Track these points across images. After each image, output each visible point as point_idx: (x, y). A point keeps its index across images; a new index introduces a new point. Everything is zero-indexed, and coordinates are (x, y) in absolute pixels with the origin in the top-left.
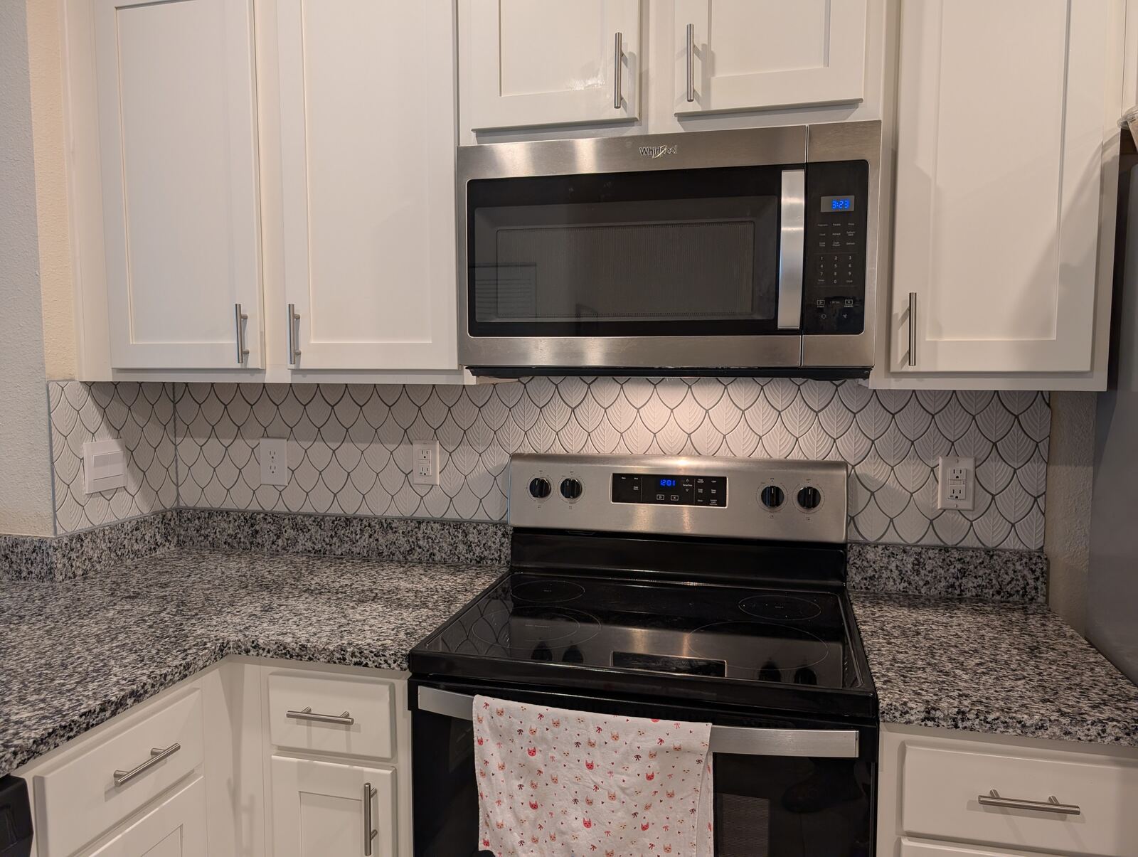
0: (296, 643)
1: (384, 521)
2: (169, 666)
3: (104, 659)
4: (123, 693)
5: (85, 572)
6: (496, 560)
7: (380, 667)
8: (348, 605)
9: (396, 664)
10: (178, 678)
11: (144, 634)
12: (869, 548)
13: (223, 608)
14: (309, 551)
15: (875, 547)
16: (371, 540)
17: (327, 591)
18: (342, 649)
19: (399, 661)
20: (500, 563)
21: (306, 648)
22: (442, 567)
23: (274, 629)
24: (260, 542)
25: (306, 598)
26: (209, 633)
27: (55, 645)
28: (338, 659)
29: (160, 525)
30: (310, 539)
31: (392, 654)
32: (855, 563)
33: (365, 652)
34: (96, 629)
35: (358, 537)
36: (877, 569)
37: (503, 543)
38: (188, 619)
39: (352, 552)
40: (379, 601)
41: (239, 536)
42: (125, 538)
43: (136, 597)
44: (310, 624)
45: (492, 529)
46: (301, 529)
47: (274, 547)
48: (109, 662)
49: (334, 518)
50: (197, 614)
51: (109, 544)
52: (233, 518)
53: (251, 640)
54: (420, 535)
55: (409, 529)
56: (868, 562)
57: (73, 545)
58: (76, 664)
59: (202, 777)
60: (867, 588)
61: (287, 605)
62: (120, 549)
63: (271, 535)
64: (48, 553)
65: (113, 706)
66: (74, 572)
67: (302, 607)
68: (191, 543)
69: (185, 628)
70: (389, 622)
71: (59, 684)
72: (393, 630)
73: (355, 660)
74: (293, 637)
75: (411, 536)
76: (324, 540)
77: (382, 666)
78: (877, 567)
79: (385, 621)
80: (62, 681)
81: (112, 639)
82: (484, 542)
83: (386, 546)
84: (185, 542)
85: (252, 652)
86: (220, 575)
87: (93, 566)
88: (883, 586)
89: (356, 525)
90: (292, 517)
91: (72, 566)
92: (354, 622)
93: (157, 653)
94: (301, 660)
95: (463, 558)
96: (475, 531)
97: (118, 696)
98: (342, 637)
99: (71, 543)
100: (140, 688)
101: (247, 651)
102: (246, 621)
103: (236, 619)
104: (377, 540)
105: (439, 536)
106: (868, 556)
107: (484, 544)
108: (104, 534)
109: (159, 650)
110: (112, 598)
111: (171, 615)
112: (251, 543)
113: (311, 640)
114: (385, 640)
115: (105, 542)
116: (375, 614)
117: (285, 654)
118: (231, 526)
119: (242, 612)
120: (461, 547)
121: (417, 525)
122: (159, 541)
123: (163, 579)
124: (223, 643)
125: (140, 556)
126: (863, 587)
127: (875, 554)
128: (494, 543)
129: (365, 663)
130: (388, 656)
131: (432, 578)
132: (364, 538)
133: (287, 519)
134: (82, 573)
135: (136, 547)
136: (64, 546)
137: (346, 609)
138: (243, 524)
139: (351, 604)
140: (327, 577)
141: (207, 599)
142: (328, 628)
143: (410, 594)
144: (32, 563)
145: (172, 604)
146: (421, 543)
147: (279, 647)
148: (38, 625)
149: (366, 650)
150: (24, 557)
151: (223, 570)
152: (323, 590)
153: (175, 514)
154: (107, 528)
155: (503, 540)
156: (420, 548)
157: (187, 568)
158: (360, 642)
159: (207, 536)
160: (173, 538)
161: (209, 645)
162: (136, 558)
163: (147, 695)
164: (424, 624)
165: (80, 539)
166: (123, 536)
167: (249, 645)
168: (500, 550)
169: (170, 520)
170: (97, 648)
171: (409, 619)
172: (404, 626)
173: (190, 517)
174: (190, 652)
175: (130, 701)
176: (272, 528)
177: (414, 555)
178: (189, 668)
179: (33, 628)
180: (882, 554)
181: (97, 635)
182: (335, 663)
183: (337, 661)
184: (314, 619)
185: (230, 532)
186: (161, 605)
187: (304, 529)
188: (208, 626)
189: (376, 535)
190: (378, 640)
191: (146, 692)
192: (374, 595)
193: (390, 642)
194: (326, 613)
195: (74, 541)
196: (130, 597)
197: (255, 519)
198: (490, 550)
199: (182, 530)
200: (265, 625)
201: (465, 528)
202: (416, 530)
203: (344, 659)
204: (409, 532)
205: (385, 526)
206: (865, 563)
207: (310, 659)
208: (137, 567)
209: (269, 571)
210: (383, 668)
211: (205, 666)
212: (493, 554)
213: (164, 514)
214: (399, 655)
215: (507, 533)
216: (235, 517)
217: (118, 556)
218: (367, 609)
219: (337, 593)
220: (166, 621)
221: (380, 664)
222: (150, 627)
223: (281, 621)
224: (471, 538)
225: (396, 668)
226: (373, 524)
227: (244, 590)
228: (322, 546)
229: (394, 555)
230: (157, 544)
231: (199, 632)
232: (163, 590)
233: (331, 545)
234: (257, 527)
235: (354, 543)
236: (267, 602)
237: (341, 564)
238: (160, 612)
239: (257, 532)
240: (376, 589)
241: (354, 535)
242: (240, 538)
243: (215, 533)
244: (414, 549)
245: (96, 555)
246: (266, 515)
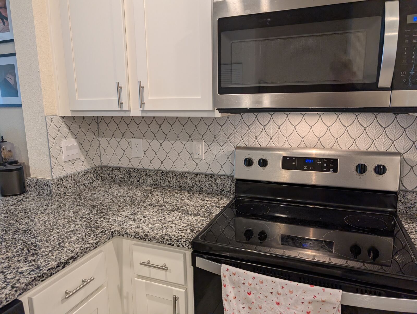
0: (143, 233)
1: (181, 173)
2: (89, 244)
3: (63, 238)
4: (67, 258)
5: (65, 193)
6: (229, 192)
7: (179, 247)
8: (166, 213)
9: (186, 246)
10: (93, 249)
11: (82, 225)
12: (409, 193)
13: (115, 212)
14: (152, 185)
15: (412, 193)
16: (177, 181)
17: (158, 205)
18: (163, 237)
19: (188, 245)
20: (230, 193)
21: (147, 236)
22: (206, 194)
23: (135, 224)
24: (133, 180)
25: (149, 208)
26: (108, 226)
27: (46, 229)
28: (161, 241)
29: (94, 173)
30: (152, 180)
31: (185, 241)
32: (401, 200)
33: (172, 239)
34: (63, 222)
35: (171, 180)
36: (412, 203)
37: (232, 185)
38: (100, 218)
39: (169, 186)
40: (179, 211)
41: (124, 178)
42: (80, 179)
43: (82, 205)
44: (150, 223)
45: (227, 179)
46: (149, 176)
47: (138, 183)
48: (65, 239)
49: (162, 172)
50: (104, 215)
51: (74, 181)
52: (122, 171)
53: (124, 230)
54: (197, 180)
55: (192, 177)
56: (408, 200)
57: (59, 182)
58: (52, 240)
59: (106, 287)
60: (406, 212)
61: (141, 212)
62: (78, 183)
63: (137, 178)
64: (49, 186)
65: (63, 264)
66: (60, 193)
67: (147, 213)
68: (106, 180)
69: (98, 223)
70: (183, 223)
71: (42, 251)
72: (185, 227)
73: (168, 242)
74: (142, 230)
75: (193, 180)
76: (158, 181)
77: (180, 246)
78: (412, 202)
79: (181, 222)
80: (44, 250)
81: (69, 227)
82: (223, 184)
83: (183, 184)
84: (104, 180)
85: (125, 236)
86: (116, 195)
87: (68, 190)
88: (415, 211)
89: (170, 175)
90: (145, 170)
91: (59, 191)
92: (168, 222)
93: (85, 236)
94: (145, 240)
95: (215, 190)
96: (219, 179)
97: (65, 259)
98: (163, 230)
99: (58, 182)
100: (75, 255)
101: (123, 235)
102: (123, 220)
103: (120, 219)
104: (179, 181)
105: (204, 180)
106: (408, 197)
107: (223, 185)
108: (72, 178)
109: (86, 234)
110: (72, 206)
111: (94, 215)
112: (129, 181)
113: (150, 232)
114: (181, 233)
115: (72, 181)
116: (178, 218)
117: (139, 237)
118: (121, 174)
119: (122, 215)
120: (214, 186)
121: (195, 176)
122: (94, 179)
123: (94, 197)
124: (113, 231)
125: (86, 185)
126: (405, 211)
127: (412, 197)
128: (228, 184)
129: (172, 244)
130: (182, 242)
131: (202, 199)
132: (174, 180)
133: (143, 172)
134: (63, 193)
135: (85, 182)
136: (55, 183)
137: (165, 215)
138: (126, 173)
139: (168, 212)
140: (159, 198)
141: (110, 208)
142: (157, 225)
143: (193, 208)
144: (44, 190)
145: (95, 209)
146: (197, 183)
147: (136, 234)
148: (42, 219)
149: (173, 238)
150: (41, 187)
151: (117, 193)
152: (156, 204)
153: (100, 168)
154: (73, 175)
155: (232, 183)
156: (197, 185)
157: (104, 191)
158: (170, 234)
159: (112, 177)
160: (99, 178)
161: (107, 232)
162: (85, 186)
163: (79, 258)
164: (198, 225)
165: (62, 180)
166: (79, 178)
167: (123, 232)
168: (230, 187)
169: (98, 171)
170: (62, 231)
171: (192, 222)
172: (190, 225)
173: (105, 170)
174: (98, 236)
175: (71, 261)
176: (137, 175)
177: (194, 188)
178: (97, 244)
179: (39, 220)
180: (416, 196)
181: (63, 225)
182: (160, 243)
183: (160, 242)
184: (152, 220)
185: (121, 176)
186: (91, 210)
187: (150, 176)
188: (108, 222)
189: (178, 179)
190: (178, 233)
191: (78, 256)
192: (177, 207)
193: (184, 234)
194: (157, 217)
195: (60, 181)
196: (79, 205)
197: (130, 171)
198: (226, 187)
199: (103, 175)
200: (131, 222)
201: (215, 178)
202: (195, 177)
203: (164, 242)
204: (192, 178)
205: (182, 175)
206: (406, 200)
207: (149, 240)
208: (85, 191)
209: (135, 194)
210: (181, 247)
211: (105, 242)
212: (227, 189)
213: (95, 168)
214: (187, 242)
215: (233, 180)
216: (123, 170)
217: (77, 186)
218: (174, 215)
219: (162, 206)
220: (91, 219)
221: (179, 245)
222: (85, 221)
223: (138, 221)
224: (218, 182)
225: (186, 248)
226: (177, 174)
227: (124, 204)
228: (157, 183)
229: (186, 187)
230: (93, 180)
231: (104, 225)
232: (93, 202)
233: (160, 183)
234: (131, 175)
235: (170, 182)
236: (133, 210)
237: (164, 191)
238: (90, 214)
239: (131, 176)
240: (178, 204)
241: (170, 179)
242: (125, 179)
243: (115, 176)
244: (194, 185)
245: (69, 186)
246: (135, 170)
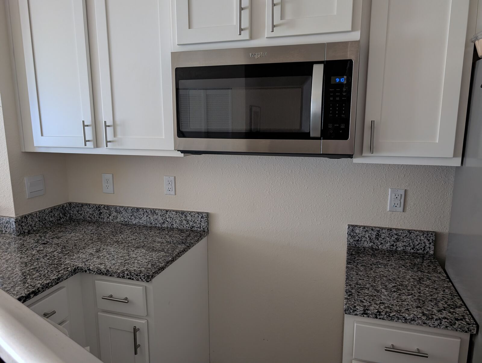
0: (105, 269)
1: (152, 210)
2: (50, 279)
3: (25, 275)
4: (28, 292)
5: (29, 231)
6: (199, 228)
8: (132, 249)
9: (144, 280)
10: (54, 284)
11: (45, 262)
12: (357, 228)
13: (80, 250)
14: (122, 222)
15: (359, 227)
16: (147, 218)
17: (125, 242)
18: (123, 272)
19: (146, 278)
21: (109, 271)
22: (176, 230)
23: (98, 261)
24: (103, 217)
25: (115, 245)
26: (71, 263)
27: (8, 267)
28: (122, 276)
29: (61, 210)
30: (123, 216)
31: (143, 275)
32: (350, 234)
33: (132, 274)
34: (26, 260)
35: (142, 216)
36: (360, 237)
37: (202, 221)
38: (65, 255)
39: (140, 223)
40: (145, 247)
41: (94, 214)
42: (46, 216)
43: (46, 244)
44: (113, 259)
45: (197, 215)
47: (108, 219)
48: (27, 276)
49: (132, 208)
50: (68, 253)
51: (39, 219)
52: (92, 207)
53: (87, 267)
54: (167, 216)
55: (163, 213)
56: (356, 234)
57: (23, 220)
58: (14, 277)
59: (68, 321)
60: (355, 245)
61: (106, 249)
62: (44, 220)
63: (107, 214)
64: (12, 224)
65: (24, 298)
66: (24, 231)
67: (112, 250)
68: (75, 217)
69: (62, 260)
70: (146, 259)
71: (4, 287)
72: (147, 263)
73: (128, 277)
74: (105, 266)
75: (164, 217)
76: (128, 217)
77: (139, 280)
79: (144, 258)
80: (6, 286)
81: (31, 265)
82: (193, 220)
83: (154, 220)
84: (73, 216)
85: (88, 272)
86: (83, 233)
87: (32, 228)
88: (362, 244)
89: (141, 211)
90: (115, 207)
91: (23, 229)
92: (132, 258)
93: (47, 273)
94: (107, 276)
95: (185, 226)
96: (190, 215)
97: (26, 294)
98: (125, 266)
99: (22, 219)
100: (36, 290)
101: (86, 271)
102: (88, 257)
103: (84, 256)
104: (150, 218)
105: (175, 217)
106: (356, 231)
107: (194, 221)
108: (37, 215)
109: (48, 271)
110: (36, 244)
111: (58, 253)
112: (99, 217)
113: (112, 267)
114: (142, 268)
115: (37, 218)
116: (142, 254)
117: (101, 273)
118: (91, 210)
119: (87, 252)
120: (184, 222)
121: (166, 212)
122: (62, 216)
123: (60, 235)
124: (75, 268)
125: (53, 223)
126: (354, 244)
127: (359, 231)
128: (198, 220)
129: (132, 278)
130: (141, 276)
131: (170, 236)
132: (144, 217)
133: (113, 208)
134: (27, 231)
135: (51, 219)
136: (19, 221)
137: (130, 252)
138: (95, 209)
140: (127, 235)
141: (75, 245)
142: (120, 261)
143: (159, 244)
144: (6, 228)
145: (60, 247)
146: (168, 219)
147: (98, 270)
148: (4, 257)
150: (3, 225)
151: (85, 230)
152: (123, 242)
153: (68, 205)
154: (38, 212)
155: (202, 219)
156: (167, 221)
157: (71, 229)
158: (131, 269)
159: (82, 214)
160: (68, 215)
161: (69, 269)
162: (51, 224)
163: (40, 292)
164: (160, 260)
165: (25, 217)
166: (45, 215)
167: (86, 269)
168: (200, 224)
169: (66, 207)
170: (24, 269)
171: (155, 257)
172: (152, 261)
173: (74, 206)
174: (61, 272)
175: (32, 296)
176: (107, 211)
177: (165, 224)
178: (59, 280)
179: (2, 259)
180: (362, 230)
181: (26, 263)
182: (120, 278)
184: (116, 256)
185: (91, 212)
186: (56, 248)
187: (120, 212)
188: (72, 259)
189: (149, 216)
190: (139, 268)
192: (144, 244)
193: (144, 269)
194: (121, 253)
195: (23, 218)
196: (44, 244)
197: (100, 208)
198: (196, 223)
199: (71, 211)
200: (95, 259)
201: (185, 214)
202: (166, 214)
203: (124, 276)
204: (162, 215)
205: (153, 212)
207: (110, 276)
208: (51, 228)
209: (104, 231)
211: (67, 278)
212: (197, 225)
213: (63, 205)
214: (146, 275)
215: (203, 217)
217: (43, 223)
218: (139, 252)
219: (128, 243)
220: (55, 256)
222: (48, 259)
223: (102, 257)
224: (188, 218)
225: (145, 281)
226: (148, 211)
227: (91, 241)
228: (128, 220)
229: (157, 224)
230: (60, 217)
231: (67, 262)
232: (58, 240)
233: (131, 219)
234: (101, 211)
235: (140, 219)
236: (99, 247)
237: (134, 228)
238: (54, 251)
239: (101, 213)
240: (145, 241)
241: (140, 215)
242: (95, 215)
243: (85, 213)
244: (165, 222)
245: (33, 224)
246: (105, 206)
